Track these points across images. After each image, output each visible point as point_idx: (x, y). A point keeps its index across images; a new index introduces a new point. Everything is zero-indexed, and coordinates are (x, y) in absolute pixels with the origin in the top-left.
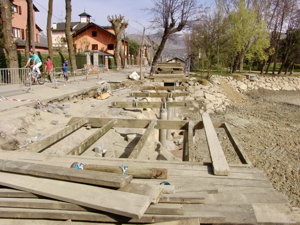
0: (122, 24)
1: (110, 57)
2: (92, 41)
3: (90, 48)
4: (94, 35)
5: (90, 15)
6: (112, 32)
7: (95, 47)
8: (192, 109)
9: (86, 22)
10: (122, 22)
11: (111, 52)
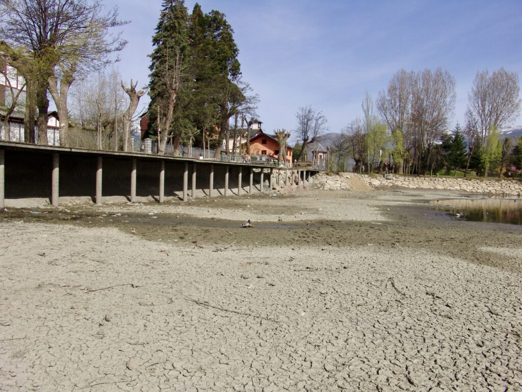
0: (286, 135)
1: (275, 160)
2: (262, 147)
3: (260, 153)
4: (264, 143)
5: (262, 121)
6: (276, 139)
7: (264, 152)
8: (316, 187)
9: (257, 128)
10: (286, 133)
11: (276, 156)
